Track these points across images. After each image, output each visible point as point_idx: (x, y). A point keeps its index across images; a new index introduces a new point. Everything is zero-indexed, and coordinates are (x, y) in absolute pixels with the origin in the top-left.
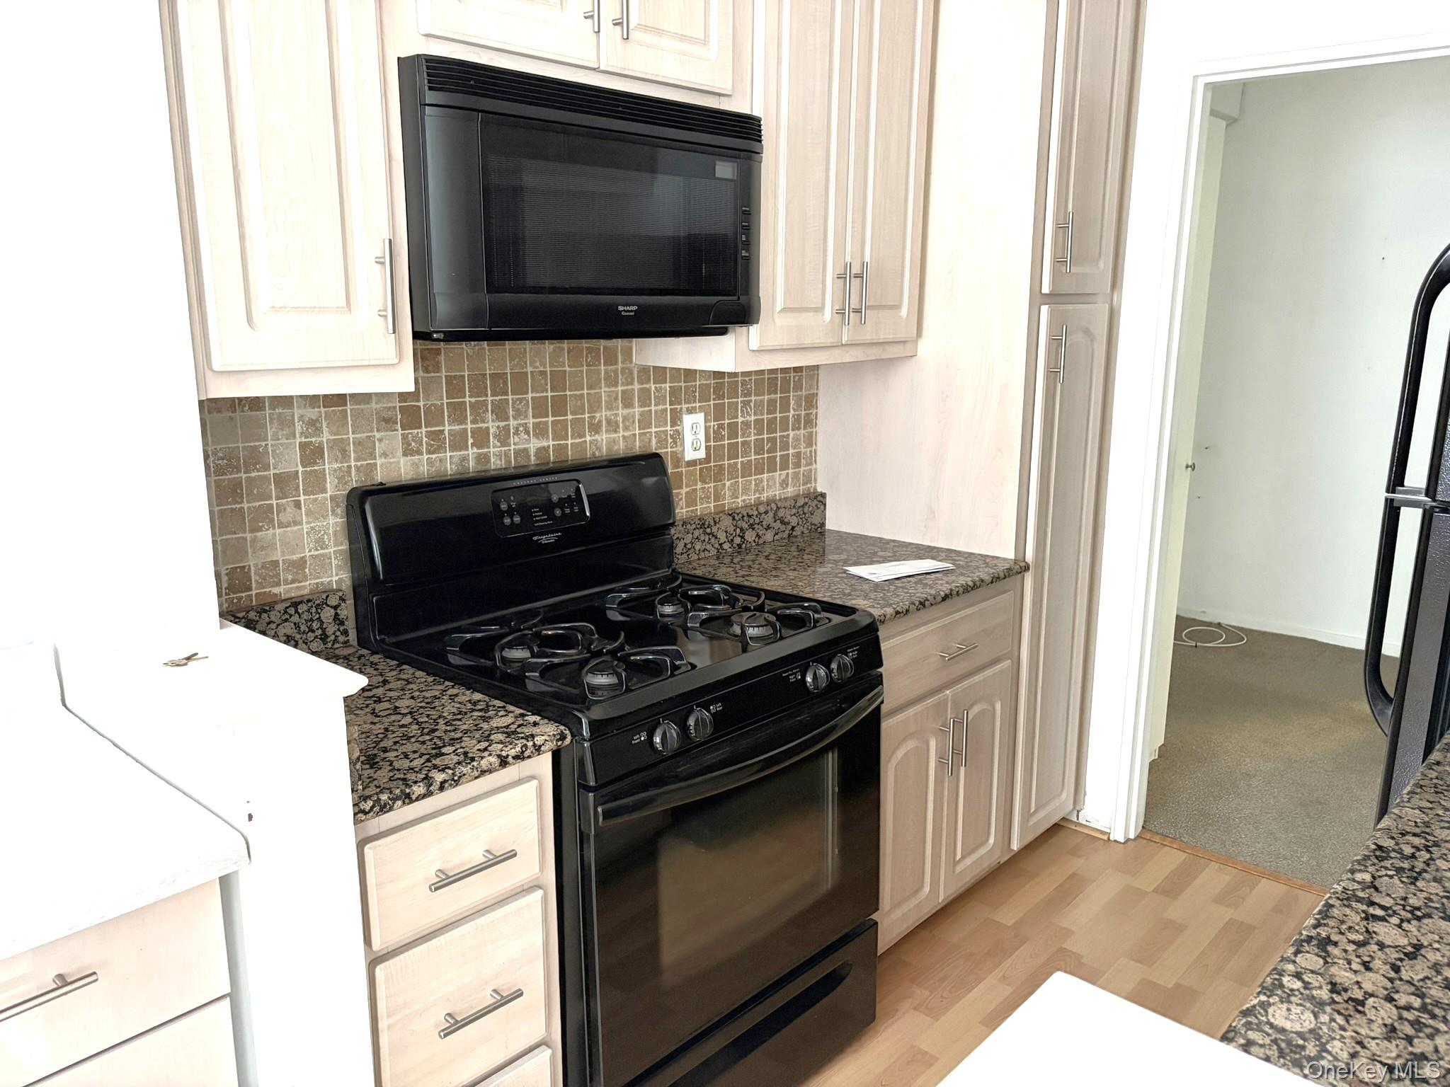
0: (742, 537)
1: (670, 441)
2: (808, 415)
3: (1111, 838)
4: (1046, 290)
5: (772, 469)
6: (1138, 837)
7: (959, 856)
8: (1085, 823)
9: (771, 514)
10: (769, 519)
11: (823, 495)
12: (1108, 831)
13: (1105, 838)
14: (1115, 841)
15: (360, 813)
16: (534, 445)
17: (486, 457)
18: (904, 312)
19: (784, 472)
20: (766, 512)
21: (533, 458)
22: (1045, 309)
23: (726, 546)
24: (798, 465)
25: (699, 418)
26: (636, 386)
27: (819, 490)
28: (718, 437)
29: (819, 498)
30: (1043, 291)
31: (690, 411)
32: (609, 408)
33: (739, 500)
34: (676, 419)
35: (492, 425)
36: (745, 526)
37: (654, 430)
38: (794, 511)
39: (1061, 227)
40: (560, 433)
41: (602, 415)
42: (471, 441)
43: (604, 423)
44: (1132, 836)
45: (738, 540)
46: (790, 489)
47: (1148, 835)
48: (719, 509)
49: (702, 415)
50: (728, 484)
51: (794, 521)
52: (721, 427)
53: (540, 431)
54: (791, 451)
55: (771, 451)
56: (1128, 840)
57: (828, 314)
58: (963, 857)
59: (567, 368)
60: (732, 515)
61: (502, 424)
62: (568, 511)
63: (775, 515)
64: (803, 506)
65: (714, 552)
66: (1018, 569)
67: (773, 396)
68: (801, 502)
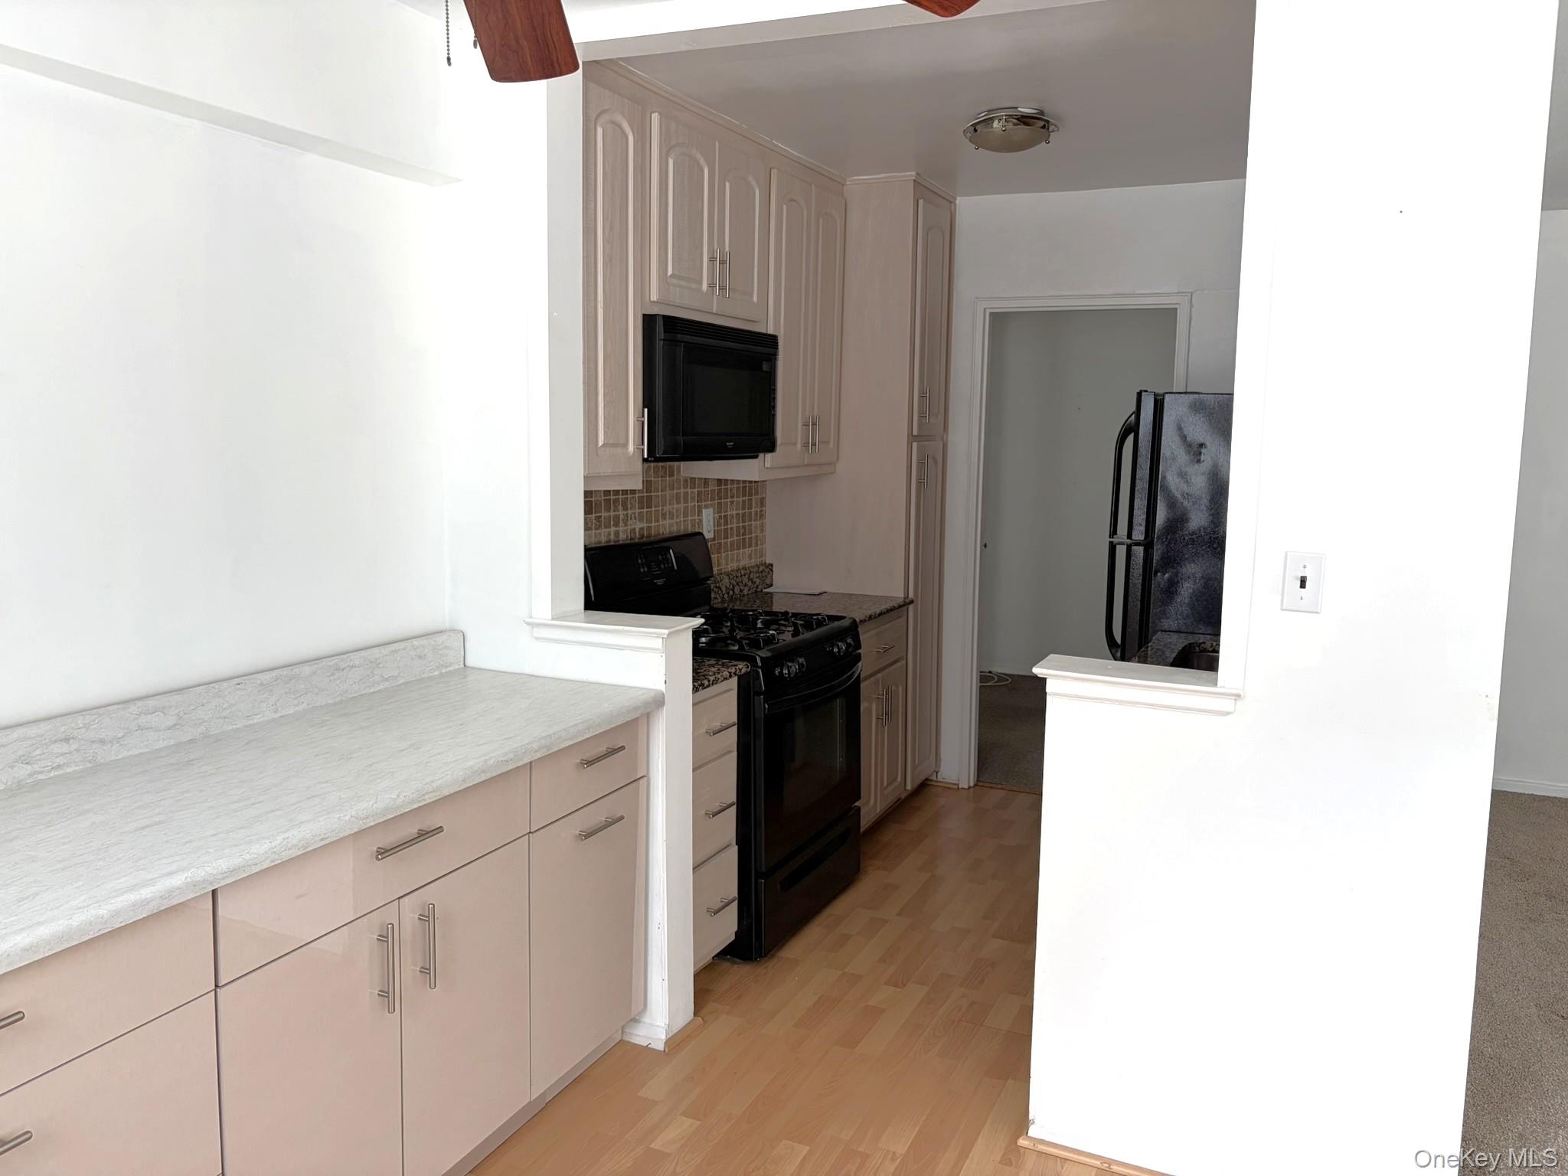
0: (733, 591)
1: (697, 525)
2: (761, 511)
3: (960, 787)
4: (915, 433)
5: (744, 547)
6: (975, 785)
7: (885, 784)
8: (942, 780)
9: (747, 576)
10: (745, 579)
11: (772, 565)
12: (957, 782)
13: (956, 787)
14: (962, 788)
15: (695, 689)
16: (638, 526)
17: (617, 533)
18: (831, 446)
19: (750, 549)
20: (745, 575)
21: (637, 534)
22: (915, 445)
23: (726, 596)
24: (757, 545)
25: (711, 510)
26: (682, 490)
27: (767, 562)
28: (719, 525)
29: (770, 567)
30: (914, 434)
31: (706, 507)
32: (670, 504)
33: (729, 566)
34: (700, 513)
35: (621, 513)
36: (735, 583)
37: (690, 518)
38: (758, 575)
39: (922, 396)
40: (649, 521)
41: (667, 508)
42: (612, 523)
43: (668, 513)
44: (972, 784)
45: (731, 593)
46: (753, 560)
47: (981, 784)
48: (720, 572)
49: (712, 510)
50: (723, 555)
51: (758, 581)
52: (720, 517)
53: (641, 519)
54: (753, 535)
55: (744, 534)
56: (969, 787)
57: (799, 446)
58: (888, 785)
59: (653, 479)
60: (728, 575)
61: (625, 512)
62: (666, 565)
63: (749, 577)
64: (762, 572)
65: (720, 600)
66: (907, 603)
67: (744, 498)
68: (761, 569)
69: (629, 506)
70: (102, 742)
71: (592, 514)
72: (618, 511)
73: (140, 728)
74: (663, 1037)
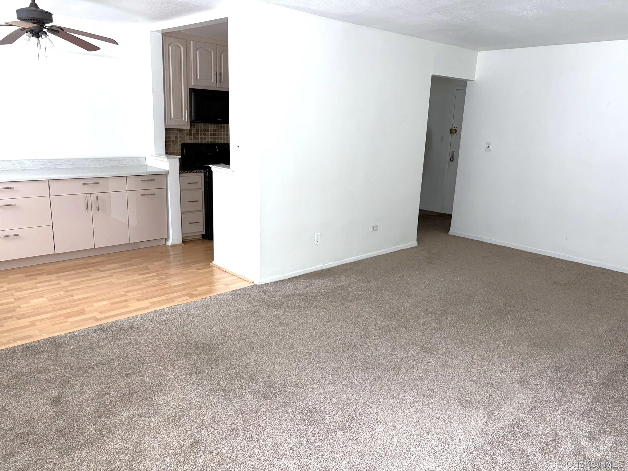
21: (210, 142)
42: (200, 138)
53: (211, 139)
62: (214, 150)
69: (206, 135)
70: (57, 165)
71: (192, 136)
72: (202, 136)
73: (65, 164)
74: (171, 244)
